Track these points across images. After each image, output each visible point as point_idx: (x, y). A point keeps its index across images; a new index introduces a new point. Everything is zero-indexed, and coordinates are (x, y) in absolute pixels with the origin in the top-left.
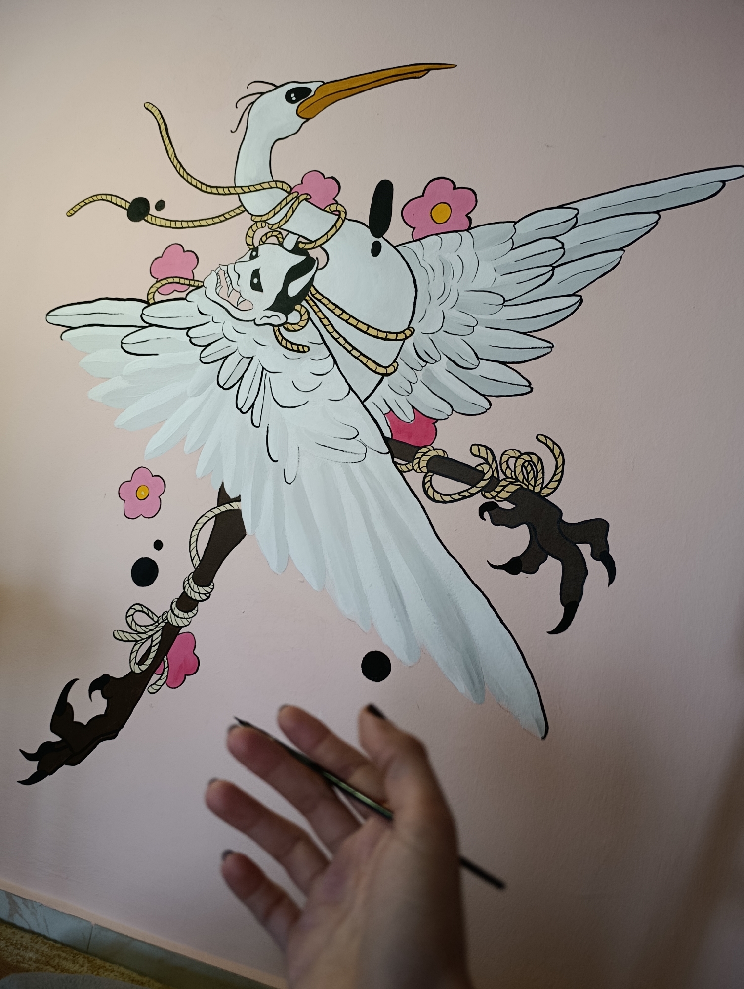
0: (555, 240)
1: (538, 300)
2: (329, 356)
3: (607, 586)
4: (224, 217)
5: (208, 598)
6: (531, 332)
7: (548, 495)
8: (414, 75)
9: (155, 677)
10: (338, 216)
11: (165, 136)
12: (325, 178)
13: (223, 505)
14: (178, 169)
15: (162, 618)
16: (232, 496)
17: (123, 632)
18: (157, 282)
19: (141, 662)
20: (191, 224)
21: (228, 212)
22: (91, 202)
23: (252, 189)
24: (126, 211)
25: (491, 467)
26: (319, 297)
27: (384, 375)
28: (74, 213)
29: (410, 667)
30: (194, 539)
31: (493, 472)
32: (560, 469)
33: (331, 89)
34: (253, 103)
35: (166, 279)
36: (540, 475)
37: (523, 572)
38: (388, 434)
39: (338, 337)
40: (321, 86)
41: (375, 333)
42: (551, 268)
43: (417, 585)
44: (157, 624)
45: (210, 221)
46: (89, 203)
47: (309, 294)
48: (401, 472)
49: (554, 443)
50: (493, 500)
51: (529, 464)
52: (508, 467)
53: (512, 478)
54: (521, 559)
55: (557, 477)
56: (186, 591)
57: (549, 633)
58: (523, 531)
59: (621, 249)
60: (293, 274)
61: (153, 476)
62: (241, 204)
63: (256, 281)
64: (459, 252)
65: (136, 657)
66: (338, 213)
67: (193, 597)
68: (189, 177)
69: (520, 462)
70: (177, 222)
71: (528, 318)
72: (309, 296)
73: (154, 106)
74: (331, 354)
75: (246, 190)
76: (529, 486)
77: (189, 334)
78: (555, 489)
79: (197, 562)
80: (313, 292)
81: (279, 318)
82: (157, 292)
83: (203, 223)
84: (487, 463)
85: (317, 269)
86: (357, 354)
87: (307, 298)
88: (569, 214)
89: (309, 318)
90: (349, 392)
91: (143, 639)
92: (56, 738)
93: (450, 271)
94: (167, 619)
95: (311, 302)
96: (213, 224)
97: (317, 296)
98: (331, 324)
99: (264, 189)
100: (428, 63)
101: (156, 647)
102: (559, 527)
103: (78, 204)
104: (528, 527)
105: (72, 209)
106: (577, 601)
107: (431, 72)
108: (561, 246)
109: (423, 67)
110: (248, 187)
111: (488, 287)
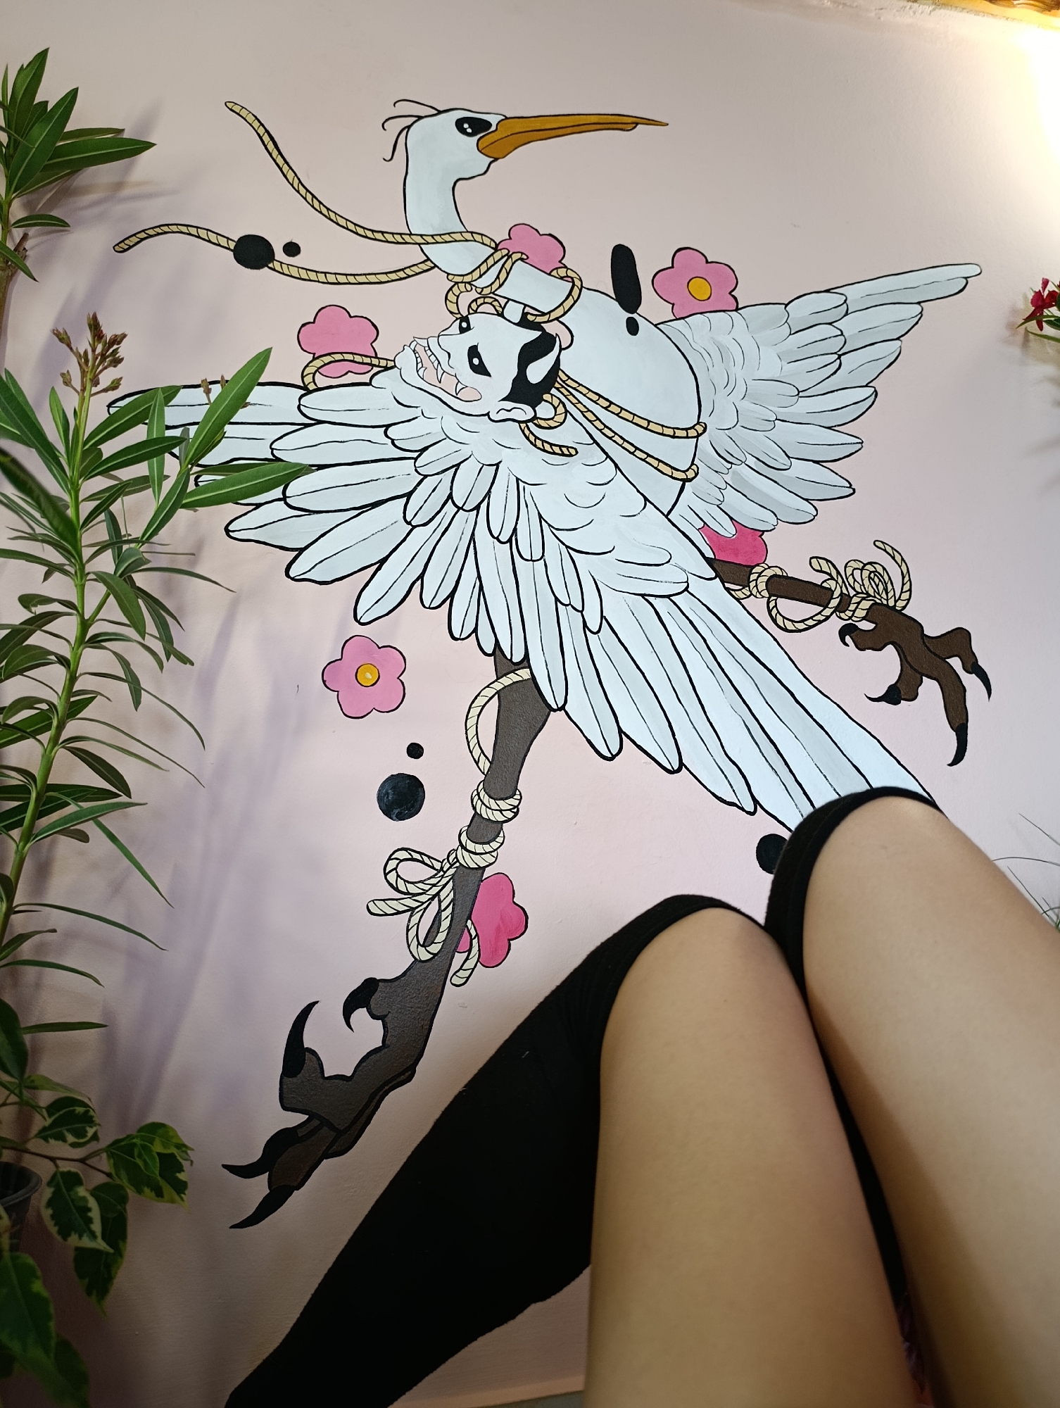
0: (831, 327)
1: (834, 391)
2: (606, 459)
3: (987, 699)
4: (403, 274)
5: (516, 814)
6: (835, 426)
8: (620, 126)
9: (459, 959)
10: (571, 284)
12: (540, 235)
13: (505, 675)
14: (309, 200)
15: (448, 861)
16: (516, 658)
17: (384, 900)
19: (429, 940)
20: (351, 279)
21: (409, 267)
22: (159, 234)
23: (438, 239)
24: (232, 252)
25: (837, 582)
26: (575, 385)
27: (685, 481)
28: (128, 249)
30: (472, 732)
31: (841, 588)
33: (518, 126)
34: (409, 127)
39: (613, 436)
40: (502, 120)
41: (659, 429)
42: (837, 356)
44: (442, 873)
45: (383, 278)
46: (155, 235)
47: (558, 379)
48: (738, 600)
49: (892, 548)
50: (850, 621)
51: (875, 575)
52: (855, 580)
53: (862, 593)
54: (898, 685)
56: (478, 811)
57: (950, 765)
59: (898, 339)
60: (528, 354)
61: (379, 648)
62: (426, 258)
63: (476, 361)
64: (735, 333)
65: (417, 935)
66: (570, 279)
67: (492, 818)
68: (332, 214)
69: (866, 573)
70: (327, 275)
71: (829, 411)
72: (559, 383)
73: (243, 107)
74: (608, 456)
75: (430, 239)
76: (883, 600)
77: (389, 433)
79: (485, 765)
80: (565, 378)
81: (525, 412)
83: (373, 279)
84: (832, 578)
86: (644, 456)
87: (557, 385)
88: (835, 299)
89: (567, 411)
90: (645, 504)
91: (423, 903)
92: (297, 1119)
94: (458, 861)
95: (563, 390)
96: (388, 282)
97: (569, 382)
98: (598, 419)
99: (456, 241)
100: (633, 115)
101: (450, 910)
102: (924, 642)
103: (134, 235)
104: (894, 646)
105: (123, 241)
106: (965, 722)
107: (639, 126)
108: (840, 333)
109: (630, 120)
110: (432, 236)
111: (776, 376)
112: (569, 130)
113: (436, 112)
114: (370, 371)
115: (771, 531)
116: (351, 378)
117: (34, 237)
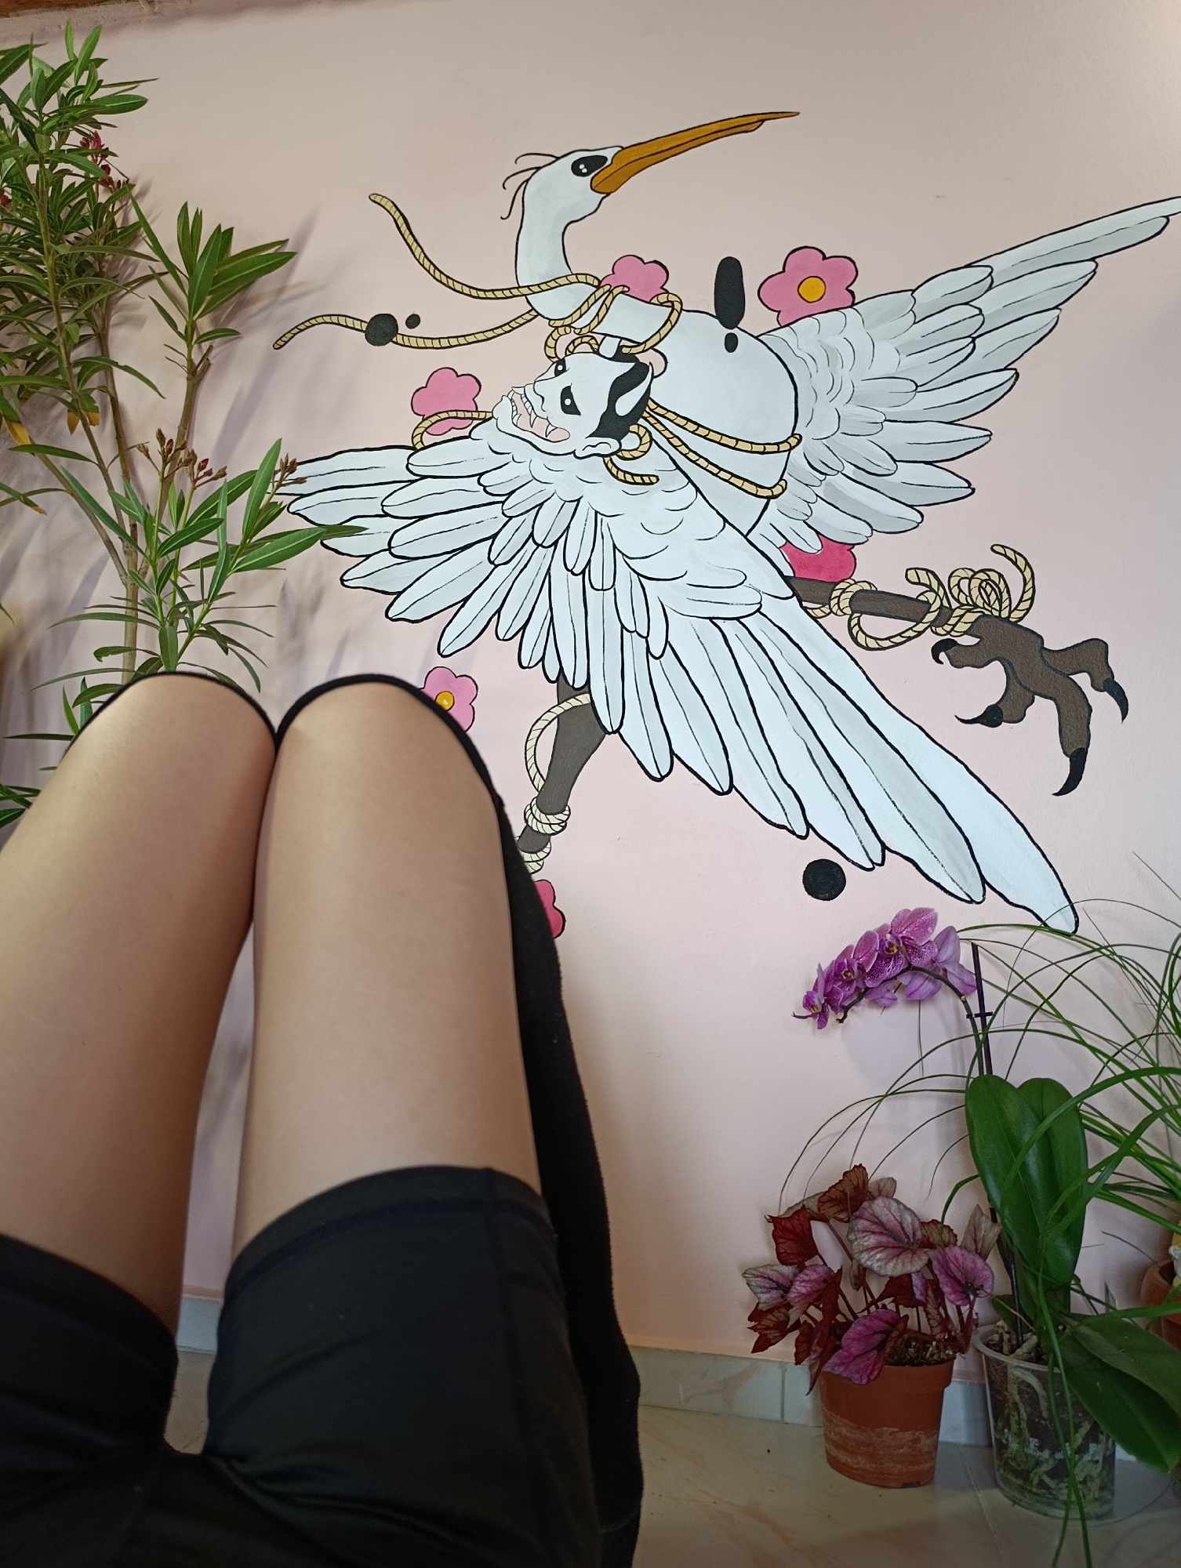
0: (968, 306)
1: (961, 381)
2: (688, 484)
3: (1121, 721)
5: (564, 828)
6: (959, 420)
7: (1021, 619)
8: (744, 128)
10: (670, 309)
11: (407, 234)
12: (645, 263)
13: (566, 700)
14: (432, 272)
16: (578, 685)
18: (423, 420)
20: (462, 341)
21: (514, 320)
22: (308, 327)
23: (544, 287)
24: (363, 333)
26: (662, 412)
27: (769, 498)
28: (284, 345)
30: (530, 753)
31: (941, 600)
32: (1030, 585)
33: (634, 154)
34: (527, 181)
35: (436, 414)
36: (1005, 595)
37: (1005, 722)
38: (789, 572)
39: (696, 459)
40: (619, 151)
41: (748, 447)
42: (970, 340)
45: (490, 334)
46: (305, 329)
47: (647, 409)
48: (815, 619)
49: (1015, 552)
51: (987, 584)
52: (961, 591)
53: (968, 604)
54: (1000, 706)
55: (1028, 595)
56: (530, 823)
57: (1056, 794)
58: (996, 667)
59: (1056, 307)
60: (620, 387)
61: (456, 677)
62: (531, 308)
63: (568, 402)
64: (845, 334)
66: (670, 304)
67: (542, 831)
69: (975, 583)
70: (441, 340)
71: (952, 403)
72: (648, 413)
74: (690, 481)
75: (536, 289)
76: (993, 611)
77: (481, 481)
78: (1028, 610)
79: (539, 783)
80: (653, 406)
81: (610, 445)
82: (425, 433)
83: (481, 337)
84: (932, 590)
85: (653, 377)
86: (727, 476)
87: (645, 415)
88: (979, 273)
89: (652, 440)
90: (724, 526)
93: (837, 360)
95: (650, 419)
96: (494, 337)
97: (659, 410)
98: (684, 444)
99: (561, 286)
102: (1042, 656)
103: (289, 332)
104: (1002, 663)
105: (280, 339)
106: (1084, 747)
107: (766, 123)
108: (977, 312)
109: (755, 119)
110: (538, 285)
111: (889, 373)
112: (687, 146)
113: (554, 159)
114: (469, 426)
115: (863, 543)
116: (454, 434)
117: (218, 346)
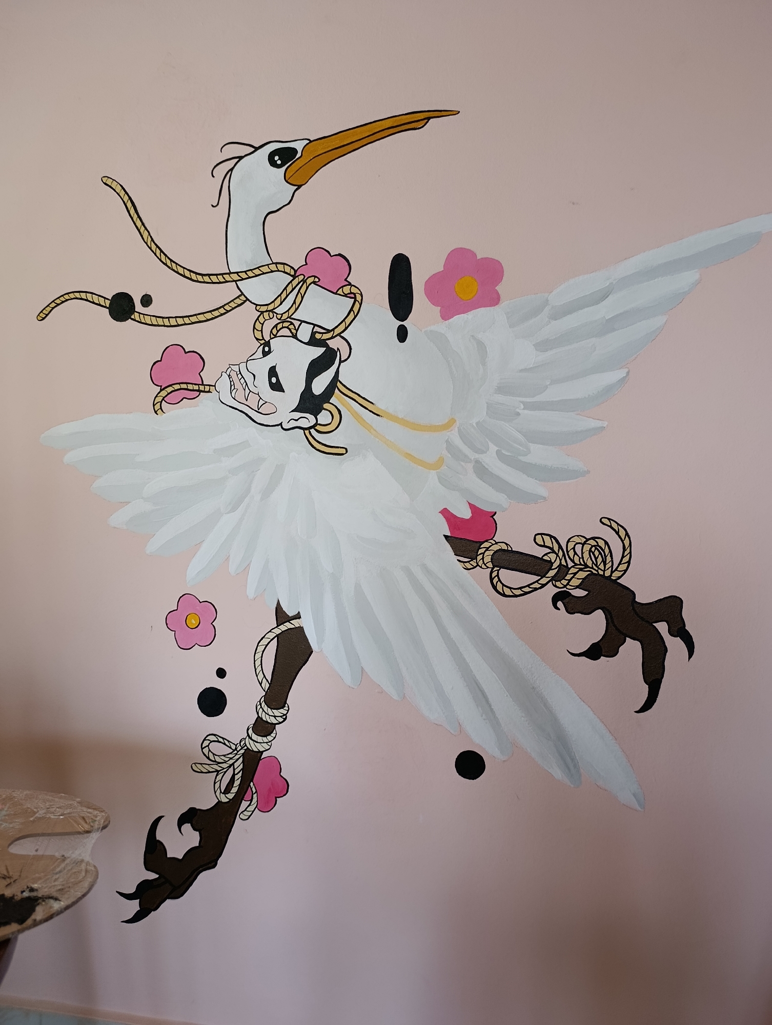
3: (688, 660)
4: (224, 310)
5: (285, 719)
8: (412, 126)
9: (244, 804)
10: (353, 300)
12: (331, 256)
13: (282, 624)
14: (158, 255)
15: (240, 745)
16: (291, 613)
17: (201, 764)
18: (161, 390)
19: (227, 791)
20: (187, 320)
22: (63, 302)
23: (250, 274)
24: (108, 310)
25: (557, 555)
26: (349, 393)
28: (45, 317)
29: (504, 761)
30: (258, 663)
31: (561, 560)
32: (628, 551)
33: (321, 148)
34: (232, 170)
35: (170, 386)
36: (609, 559)
37: (604, 656)
39: (375, 435)
40: (307, 144)
43: (500, 682)
44: (236, 752)
45: (209, 316)
46: (61, 304)
47: (336, 389)
48: (467, 570)
49: (618, 524)
50: (565, 589)
51: (596, 549)
52: (575, 553)
53: (581, 564)
54: (601, 644)
55: (626, 559)
56: (260, 715)
57: (636, 712)
58: (599, 615)
60: (315, 369)
61: (200, 602)
62: (240, 293)
63: (274, 380)
65: (220, 786)
66: (353, 296)
67: (269, 721)
68: (174, 265)
69: (587, 547)
70: (170, 319)
72: (337, 393)
73: (113, 180)
75: (244, 275)
76: (599, 570)
78: (625, 571)
79: (266, 685)
80: (342, 388)
81: (308, 420)
82: (163, 401)
83: (201, 318)
84: (554, 552)
85: (341, 362)
87: (335, 394)
89: (341, 417)
91: (224, 769)
92: (153, 876)
94: (246, 745)
96: (212, 319)
97: (346, 391)
98: (366, 422)
99: (264, 273)
100: (426, 110)
101: (240, 774)
102: (633, 608)
103: (48, 306)
104: (603, 611)
105: (41, 312)
106: (659, 678)
107: (431, 120)
109: (422, 116)
110: (245, 272)
112: (366, 141)
115: (503, 512)
